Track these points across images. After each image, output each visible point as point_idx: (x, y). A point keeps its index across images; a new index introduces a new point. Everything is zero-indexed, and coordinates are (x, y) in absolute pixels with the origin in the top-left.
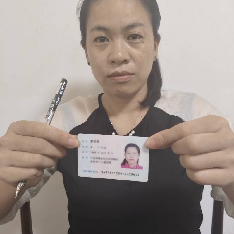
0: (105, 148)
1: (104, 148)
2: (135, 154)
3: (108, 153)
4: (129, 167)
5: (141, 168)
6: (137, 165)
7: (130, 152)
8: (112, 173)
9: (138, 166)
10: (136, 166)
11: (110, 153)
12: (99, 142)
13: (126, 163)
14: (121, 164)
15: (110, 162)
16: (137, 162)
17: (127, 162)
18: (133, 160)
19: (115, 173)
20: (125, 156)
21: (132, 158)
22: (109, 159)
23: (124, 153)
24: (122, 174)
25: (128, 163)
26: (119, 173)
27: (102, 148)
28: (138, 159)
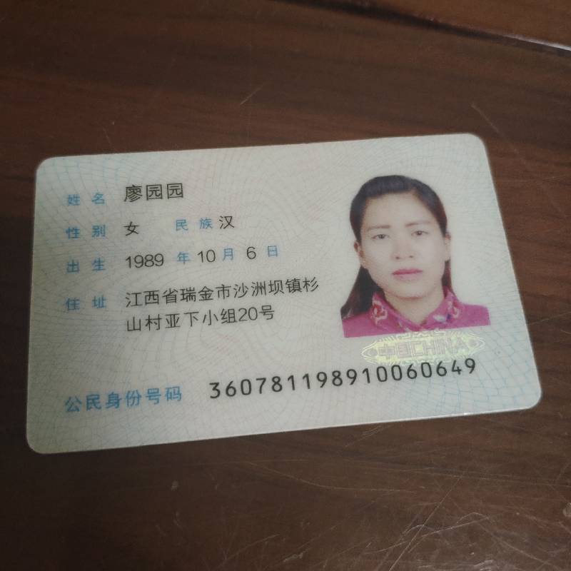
0: (228, 222)
1: (216, 224)
2: (419, 233)
3: (251, 253)
4: (395, 324)
5: (477, 316)
6: (450, 303)
7: (387, 227)
8: (284, 382)
9: (456, 304)
10: (443, 305)
11: (262, 253)
12: (181, 195)
13: (376, 302)
14: (344, 311)
15: (267, 311)
16: (446, 282)
17: (380, 292)
18: (417, 271)
19: (307, 376)
20: (362, 255)
21: (406, 264)
22: (260, 288)
23: (352, 238)
24: (362, 377)
25: (389, 299)
26: (337, 375)
27: (206, 223)
28: (447, 264)
